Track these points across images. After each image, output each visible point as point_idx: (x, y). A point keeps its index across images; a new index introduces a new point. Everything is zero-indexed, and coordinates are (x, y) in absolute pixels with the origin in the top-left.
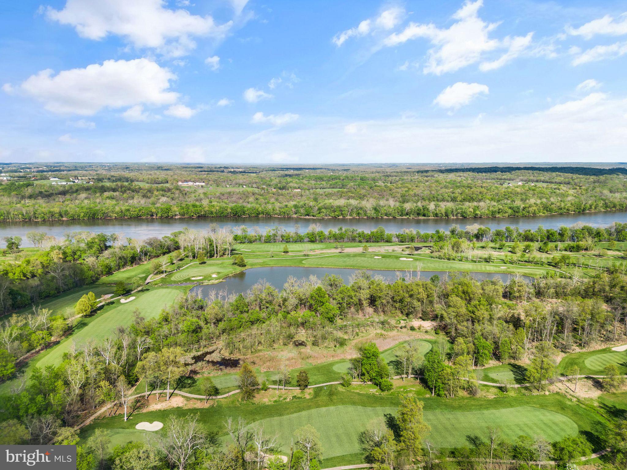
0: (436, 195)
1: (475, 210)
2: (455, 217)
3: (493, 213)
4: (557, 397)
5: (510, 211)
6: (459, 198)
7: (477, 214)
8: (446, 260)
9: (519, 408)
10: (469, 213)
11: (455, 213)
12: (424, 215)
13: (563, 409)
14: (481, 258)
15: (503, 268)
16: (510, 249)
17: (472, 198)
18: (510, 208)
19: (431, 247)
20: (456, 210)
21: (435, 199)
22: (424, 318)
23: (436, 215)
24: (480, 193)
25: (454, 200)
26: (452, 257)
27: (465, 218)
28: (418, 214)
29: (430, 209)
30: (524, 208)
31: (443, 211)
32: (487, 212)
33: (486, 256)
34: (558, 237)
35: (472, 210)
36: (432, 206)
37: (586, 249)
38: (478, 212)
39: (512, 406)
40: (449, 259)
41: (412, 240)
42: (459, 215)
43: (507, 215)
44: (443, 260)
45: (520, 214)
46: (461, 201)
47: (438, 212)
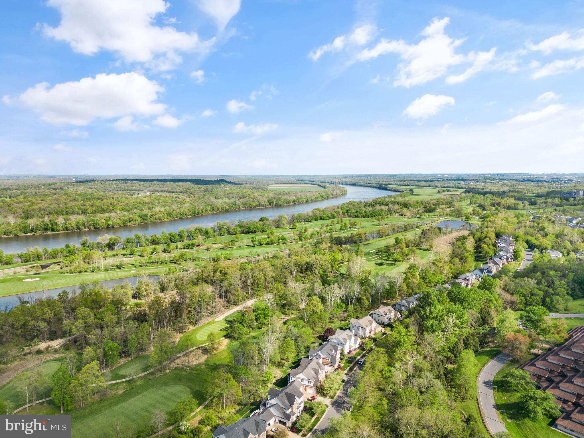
0: (64, 208)
1: (107, 221)
2: (87, 229)
3: (125, 222)
4: (176, 372)
5: (139, 219)
6: (90, 210)
7: (109, 225)
8: (78, 274)
9: (145, 393)
10: (101, 224)
11: (87, 225)
12: (53, 230)
13: (180, 380)
14: (113, 266)
15: (134, 271)
16: (139, 254)
17: (103, 210)
18: (139, 216)
19: (60, 262)
20: (88, 222)
21: (64, 212)
22: (52, 337)
23: (67, 229)
24: (111, 204)
25: (84, 212)
26: (83, 270)
27: (98, 229)
28: (46, 230)
29: (59, 223)
30: (151, 216)
31: (74, 224)
32: (118, 221)
33: (118, 263)
34: (178, 238)
35: (104, 221)
36: (61, 220)
37: (199, 246)
38: (110, 222)
39: (139, 393)
40: (81, 272)
41: (39, 258)
42: (91, 227)
43: (137, 223)
44: (74, 274)
45: (149, 221)
46: (92, 213)
47: (68, 225)
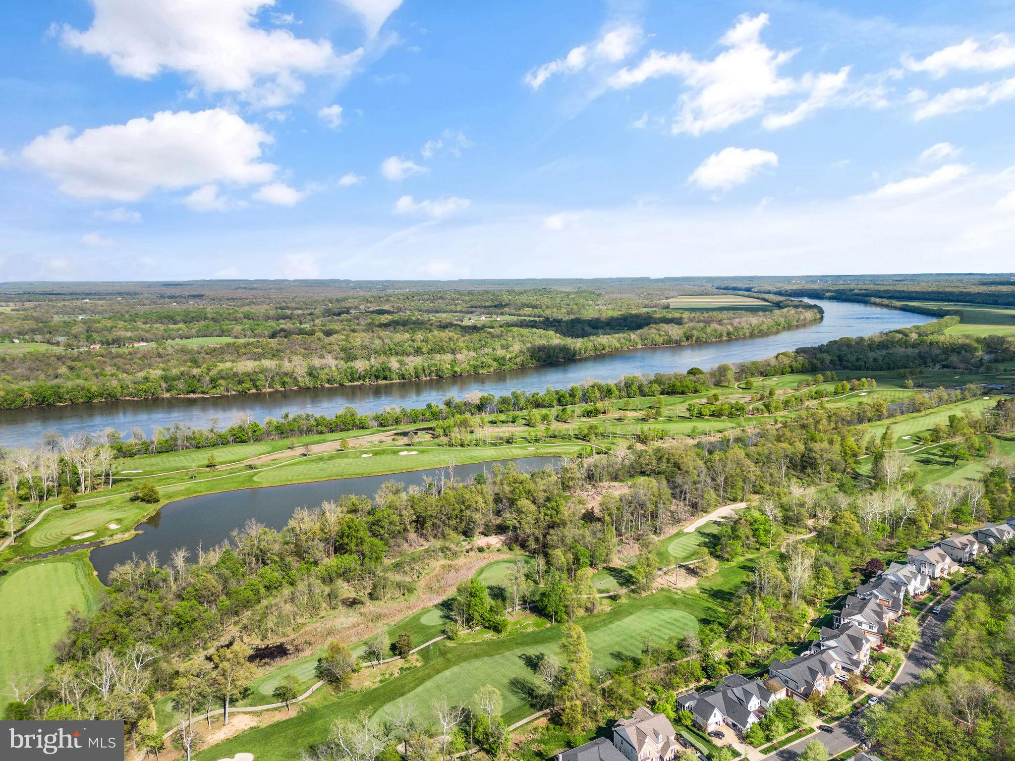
1: (452, 367)
3: (476, 367)
5: (495, 364)
6: (425, 349)
7: (456, 372)
8: (459, 448)
10: (446, 371)
11: (427, 372)
12: (385, 378)
14: (501, 439)
16: (524, 422)
20: (429, 367)
23: (403, 377)
24: (450, 339)
28: (377, 377)
29: (392, 369)
30: (510, 359)
32: (468, 367)
33: (507, 435)
34: (568, 398)
35: (449, 367)
36: (394, 364)
37: (604, 413)
38: (457, 369)
40: (462, 445)
42: (434, 374)
43: (492, 370)
44: (455, 448)
45: (507, 367)
46: (429, 353)
47: (404, 372)
